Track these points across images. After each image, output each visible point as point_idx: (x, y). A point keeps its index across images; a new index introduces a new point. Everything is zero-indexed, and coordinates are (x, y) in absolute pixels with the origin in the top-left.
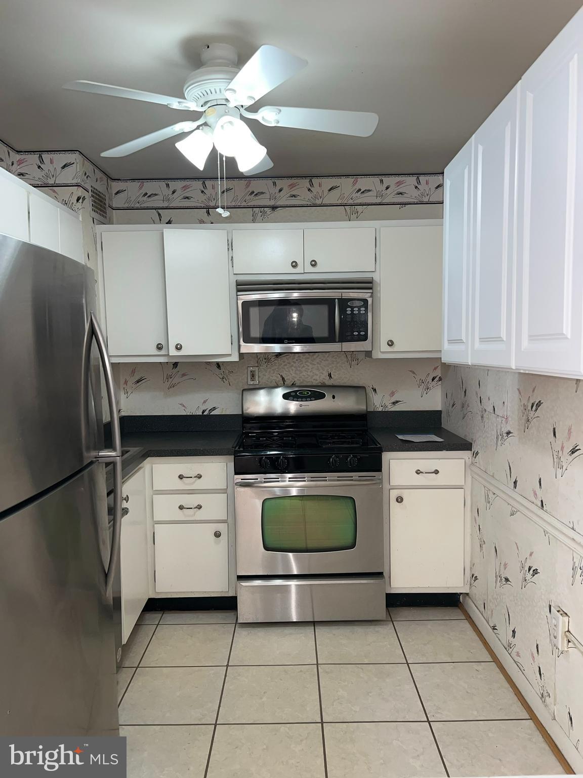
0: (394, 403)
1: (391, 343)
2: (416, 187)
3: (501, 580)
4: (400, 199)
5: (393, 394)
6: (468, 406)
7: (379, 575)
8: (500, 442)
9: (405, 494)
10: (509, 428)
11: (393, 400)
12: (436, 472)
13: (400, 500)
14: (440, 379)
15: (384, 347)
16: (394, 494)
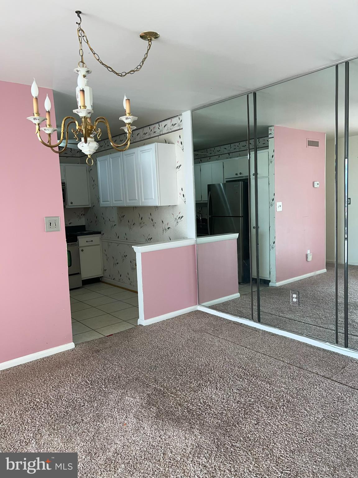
0: (70, 223)
1: (72, 203)
2: (71, 152)
3: (115, 264)
4: (66, 155)
5: (69, 220)
6: (98, 221)
7: (78, 273)
8: (112, 228)
9: (84, 248)
10: (115, 224)
11: (69, 222)
12: (92, 241)
13: (82, 250)
14: (84, 215)
15: (70, 204)
16: (80, 249)
